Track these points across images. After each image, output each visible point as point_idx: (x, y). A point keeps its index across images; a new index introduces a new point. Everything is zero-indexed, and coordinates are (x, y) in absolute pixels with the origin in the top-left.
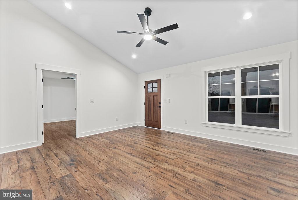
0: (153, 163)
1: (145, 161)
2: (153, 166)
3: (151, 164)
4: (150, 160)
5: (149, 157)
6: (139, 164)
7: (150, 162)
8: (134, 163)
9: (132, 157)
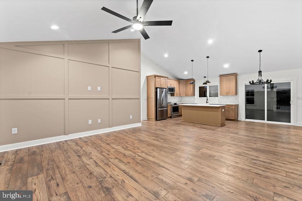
0: (137, 155)
1: (144, 157)
2: (138, 154)
3: (139, 155)
4: (139, 158)
5: (138, 161)
6: (150, 155)
7: (139, 156)
8: (154, 156)
9: (157, 162)
